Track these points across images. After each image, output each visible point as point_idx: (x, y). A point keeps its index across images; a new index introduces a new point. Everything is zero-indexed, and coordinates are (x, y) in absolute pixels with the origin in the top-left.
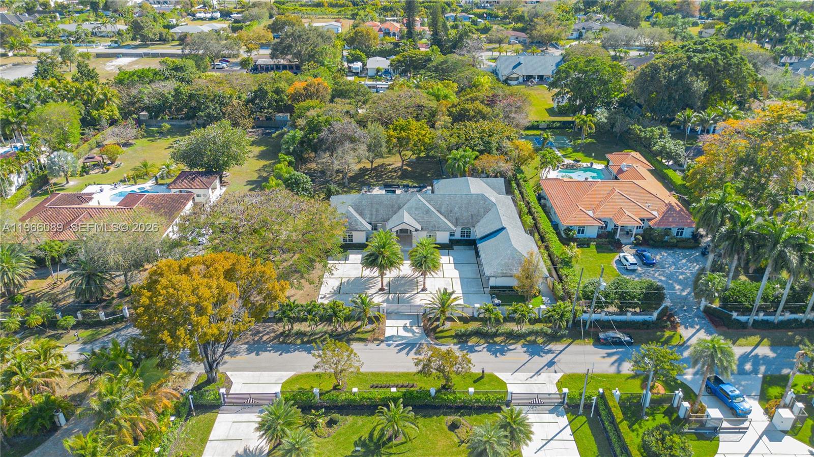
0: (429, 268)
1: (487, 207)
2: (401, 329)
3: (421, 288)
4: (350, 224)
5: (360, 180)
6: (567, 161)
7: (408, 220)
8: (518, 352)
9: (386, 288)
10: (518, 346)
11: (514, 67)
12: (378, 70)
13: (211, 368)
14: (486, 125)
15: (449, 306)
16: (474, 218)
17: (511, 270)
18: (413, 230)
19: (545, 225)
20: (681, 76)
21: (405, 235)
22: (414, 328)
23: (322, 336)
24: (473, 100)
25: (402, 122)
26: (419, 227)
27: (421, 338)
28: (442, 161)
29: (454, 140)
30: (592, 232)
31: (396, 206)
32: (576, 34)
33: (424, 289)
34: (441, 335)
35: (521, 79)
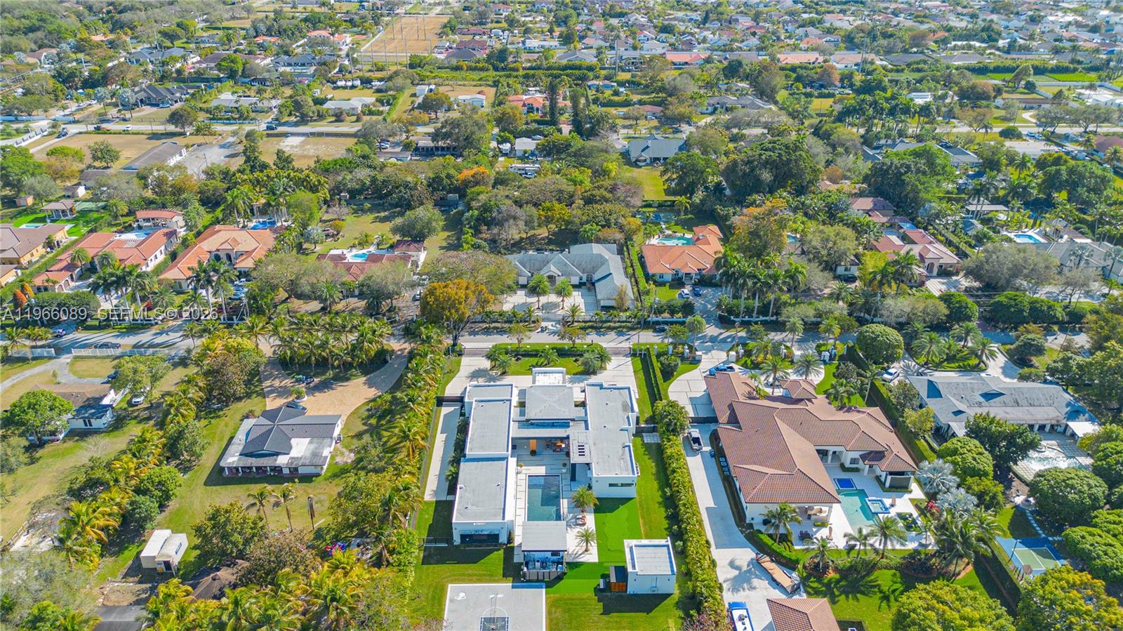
0: (566, 296)
1: (602, 261)
2: (550, 326)
3: (561, 306)
4: (517, 272)
5: (517, 246)
6: (668, 232)
7: (553, 269)
8: (612, 335)
9: (541, 307)
10: (613, 333)
11: (643, 151)
12: (525, 152)
13: (455, 338)
14: (608, 207)
15: (576, 315)
16: (595, 268)
17: (613, 297)
18: (557, 275)
19: (639, 273)
20: (753, 170)
21: (551, 279)
22: (557, 325)
24: (599, 188)
25: (548, 204)
26: (560, 274)
27: (561, 330)
28: (577, 233)
29: (584, 218)
30: (668, 278)
31: (545, 261)
32: (710, 109)
33: (563, 307)
35: (648, 161)
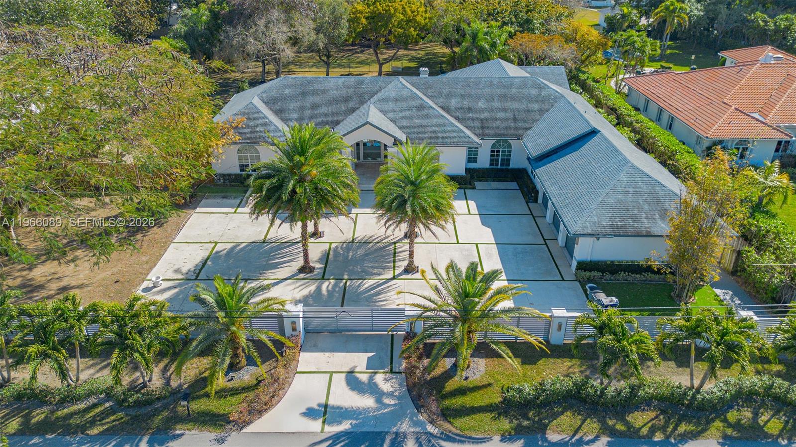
0: (424, 210)
1: (546, 101)
2: (340, 381)
3: (403, 265)
4: (253, 130)
7: (378, 120)
9: (318, 265)
15: (485, 315)
16: (520, 122)
17: (635, 218)
18: (389, 141)
22: (379, 378)
23: (94, 406)
26: (402, 137)
27: (397, 415)
31: (355, 98)
33: (410, 269)
34: (458, 401)
